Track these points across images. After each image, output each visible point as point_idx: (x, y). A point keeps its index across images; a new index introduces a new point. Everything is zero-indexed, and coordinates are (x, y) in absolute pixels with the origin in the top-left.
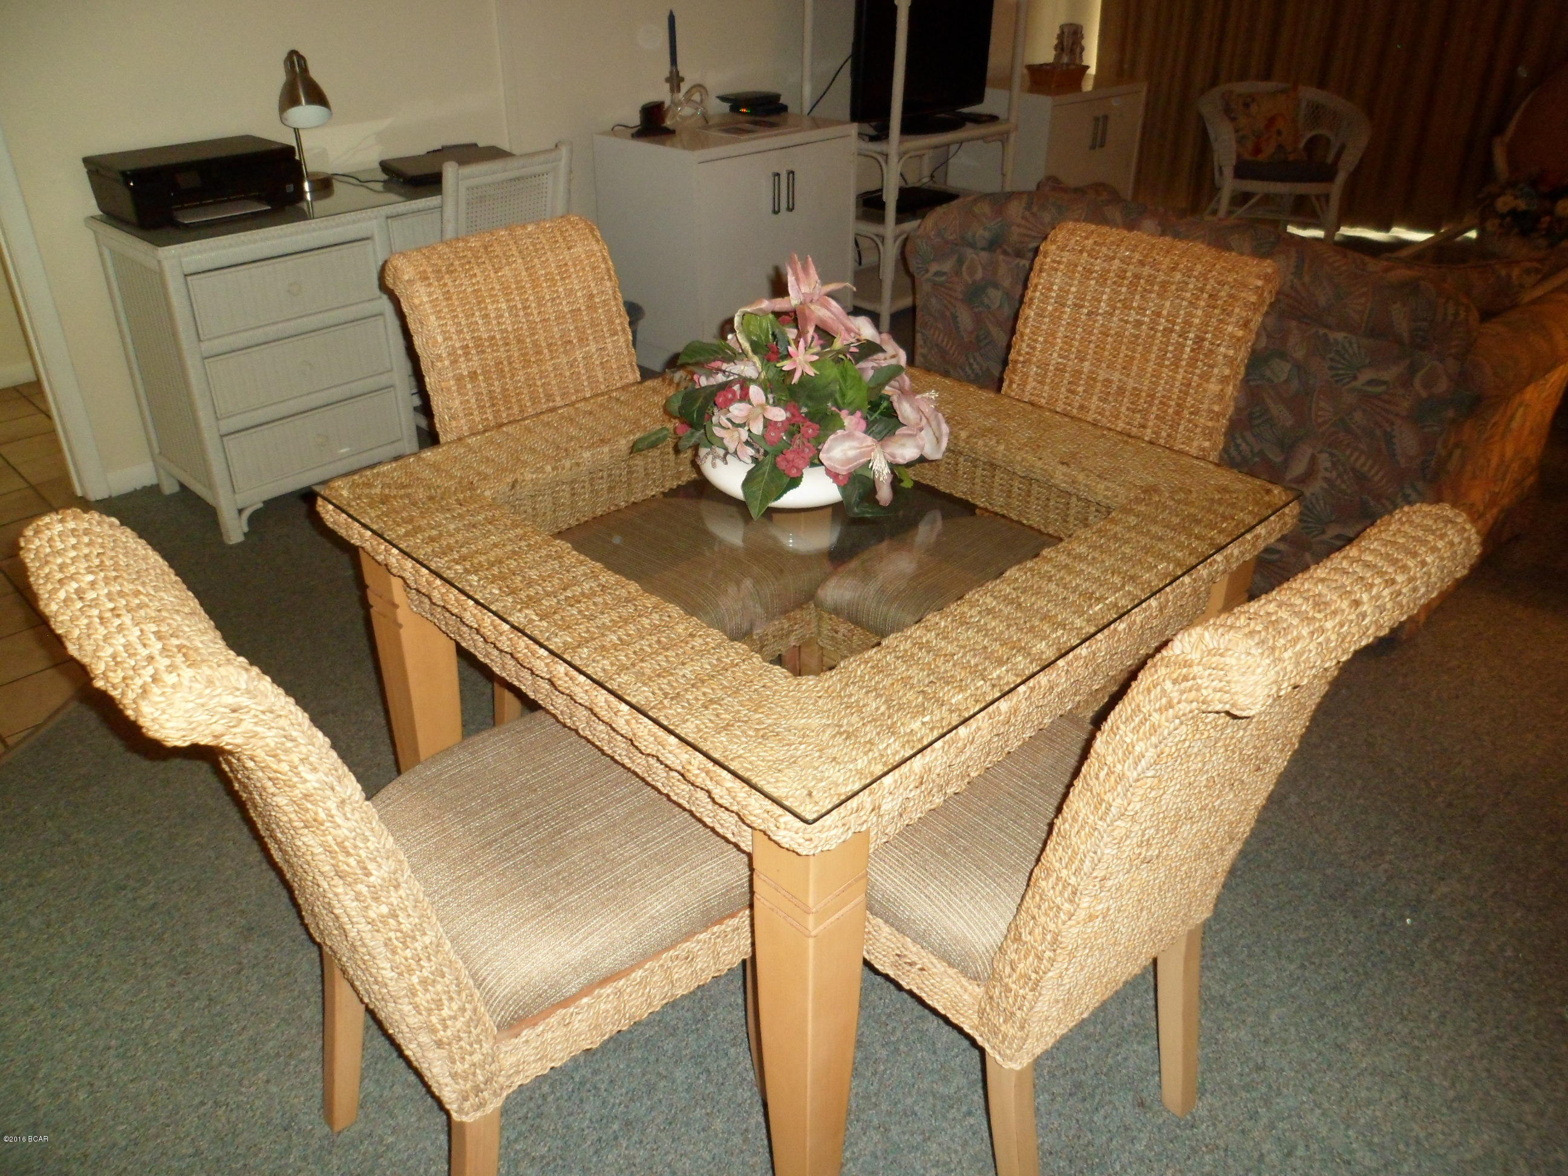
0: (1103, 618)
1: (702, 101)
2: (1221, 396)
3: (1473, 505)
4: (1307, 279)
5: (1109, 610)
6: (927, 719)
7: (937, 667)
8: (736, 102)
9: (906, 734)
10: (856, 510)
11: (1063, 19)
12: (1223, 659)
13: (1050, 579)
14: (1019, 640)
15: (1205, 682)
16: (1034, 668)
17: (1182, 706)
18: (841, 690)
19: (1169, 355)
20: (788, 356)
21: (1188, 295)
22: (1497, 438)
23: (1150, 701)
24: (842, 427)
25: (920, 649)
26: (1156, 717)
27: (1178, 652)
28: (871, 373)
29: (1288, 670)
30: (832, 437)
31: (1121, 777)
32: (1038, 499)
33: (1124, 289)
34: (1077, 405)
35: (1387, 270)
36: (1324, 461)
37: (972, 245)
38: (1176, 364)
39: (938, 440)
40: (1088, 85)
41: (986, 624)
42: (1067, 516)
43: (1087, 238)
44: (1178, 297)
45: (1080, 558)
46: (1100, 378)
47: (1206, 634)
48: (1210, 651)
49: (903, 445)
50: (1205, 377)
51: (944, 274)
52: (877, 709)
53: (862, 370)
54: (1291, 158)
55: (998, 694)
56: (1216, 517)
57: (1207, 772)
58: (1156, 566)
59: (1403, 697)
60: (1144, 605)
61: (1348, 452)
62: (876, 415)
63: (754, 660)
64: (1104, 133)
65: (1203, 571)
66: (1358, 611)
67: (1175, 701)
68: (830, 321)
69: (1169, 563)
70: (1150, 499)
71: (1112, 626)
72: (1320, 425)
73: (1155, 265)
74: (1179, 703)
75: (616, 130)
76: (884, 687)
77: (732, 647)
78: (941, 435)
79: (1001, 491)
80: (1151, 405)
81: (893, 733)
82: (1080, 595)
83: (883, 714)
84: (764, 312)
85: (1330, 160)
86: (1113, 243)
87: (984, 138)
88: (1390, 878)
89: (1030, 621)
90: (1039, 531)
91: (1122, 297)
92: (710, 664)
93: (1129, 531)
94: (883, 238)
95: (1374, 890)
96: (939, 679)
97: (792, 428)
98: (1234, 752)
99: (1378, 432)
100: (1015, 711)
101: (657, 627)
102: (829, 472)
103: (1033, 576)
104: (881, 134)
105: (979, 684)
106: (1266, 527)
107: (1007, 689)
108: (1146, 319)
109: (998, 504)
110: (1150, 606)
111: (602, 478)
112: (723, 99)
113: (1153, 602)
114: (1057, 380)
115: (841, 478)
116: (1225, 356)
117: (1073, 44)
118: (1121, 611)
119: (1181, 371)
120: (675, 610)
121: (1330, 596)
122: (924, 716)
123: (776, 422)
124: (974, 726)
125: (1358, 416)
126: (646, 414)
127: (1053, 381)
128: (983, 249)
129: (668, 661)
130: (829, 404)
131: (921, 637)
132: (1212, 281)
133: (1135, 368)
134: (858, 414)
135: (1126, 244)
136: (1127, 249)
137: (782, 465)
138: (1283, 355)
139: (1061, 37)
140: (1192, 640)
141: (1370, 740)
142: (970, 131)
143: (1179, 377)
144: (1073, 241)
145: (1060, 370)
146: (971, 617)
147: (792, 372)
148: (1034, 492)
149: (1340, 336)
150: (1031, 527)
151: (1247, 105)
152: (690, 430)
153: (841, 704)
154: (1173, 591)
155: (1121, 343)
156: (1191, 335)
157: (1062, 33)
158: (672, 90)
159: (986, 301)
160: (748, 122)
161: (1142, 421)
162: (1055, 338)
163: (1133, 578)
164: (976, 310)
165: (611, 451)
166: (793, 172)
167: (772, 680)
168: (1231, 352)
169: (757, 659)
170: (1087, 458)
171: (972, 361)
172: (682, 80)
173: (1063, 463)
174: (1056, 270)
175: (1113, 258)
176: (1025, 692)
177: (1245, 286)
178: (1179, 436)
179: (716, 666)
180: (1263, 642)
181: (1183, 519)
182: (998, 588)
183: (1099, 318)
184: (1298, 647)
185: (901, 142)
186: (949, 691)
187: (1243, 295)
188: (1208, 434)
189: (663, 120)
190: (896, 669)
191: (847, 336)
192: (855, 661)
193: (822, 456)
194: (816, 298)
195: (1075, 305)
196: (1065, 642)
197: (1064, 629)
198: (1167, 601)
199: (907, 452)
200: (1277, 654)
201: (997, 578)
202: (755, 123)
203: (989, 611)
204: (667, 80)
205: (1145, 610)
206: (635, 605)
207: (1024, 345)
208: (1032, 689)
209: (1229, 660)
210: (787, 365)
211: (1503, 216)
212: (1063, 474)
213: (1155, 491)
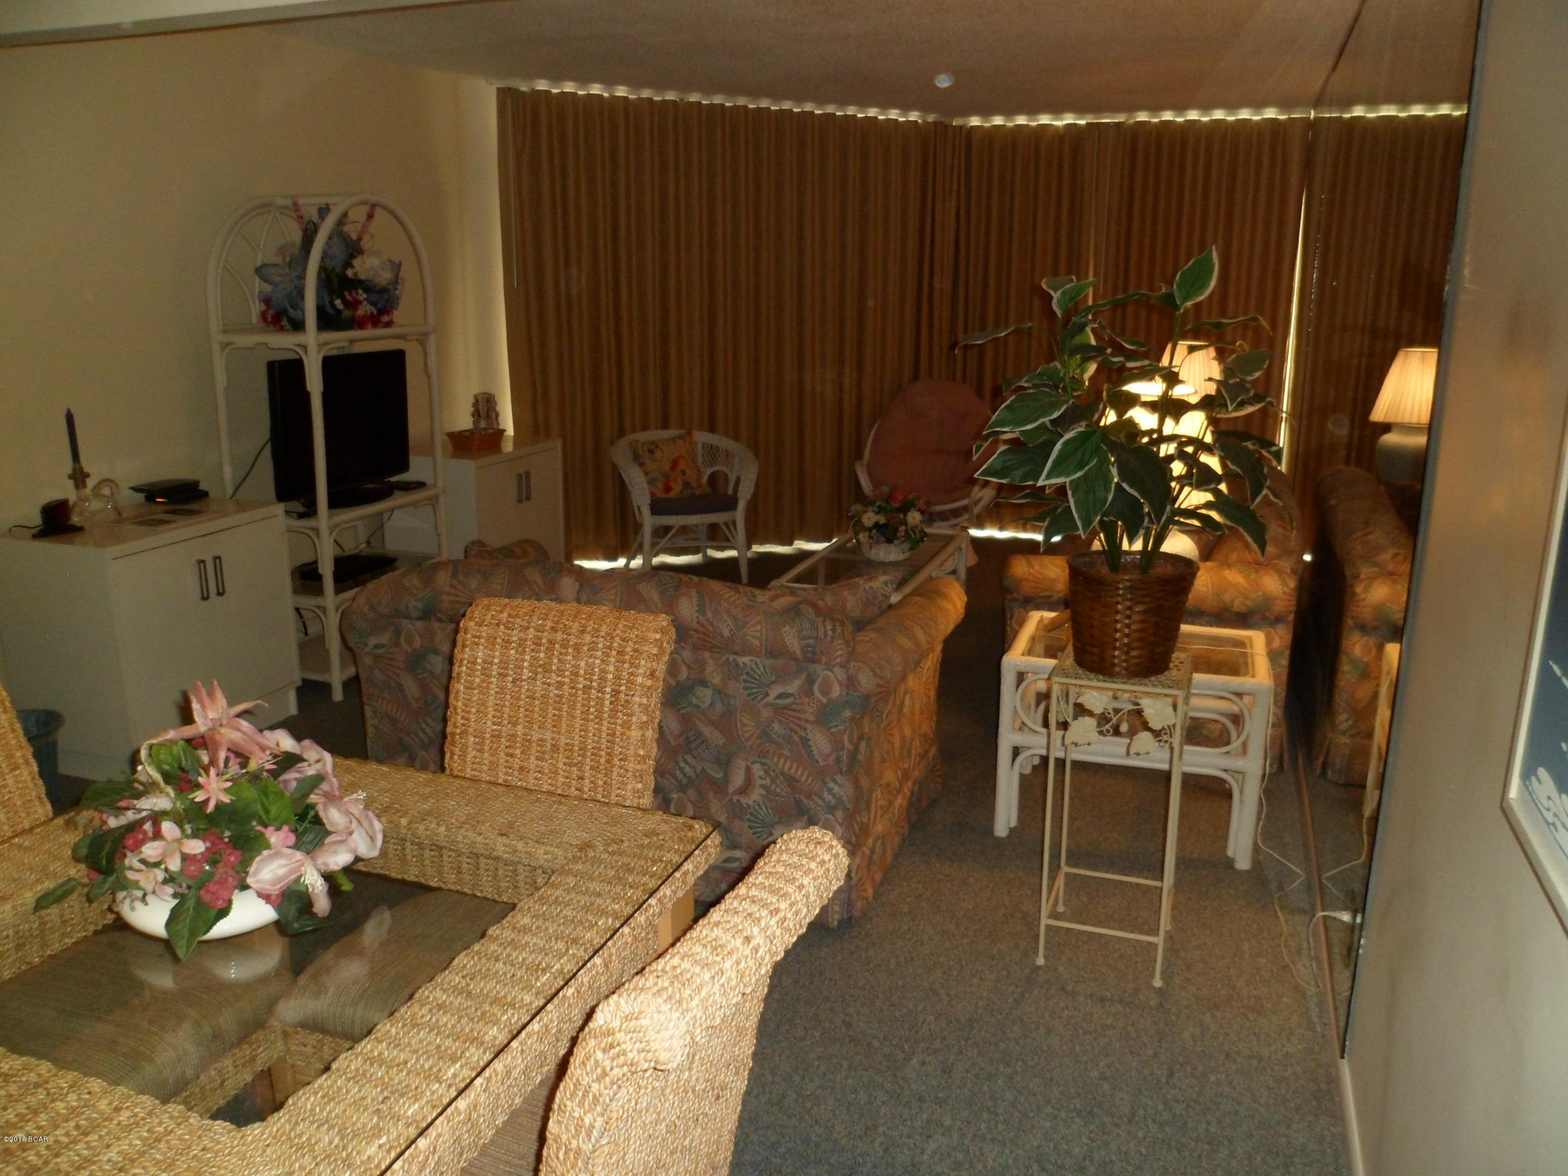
0: (551, 988)
1: (112, 494)
2: (643, 740)
3: (888, 785)
4: (710, 615)
5: (555, 978)
6: (384, 1140)
7: (391, 1079)
8: (151, 492)
9: (362, 1163)
10: (296, 925)
11: (476, 389)
12: (639, 1023)
13: (497, 960)
14: (472, 1030)
15: (627, 1046)
16: (488, 1056)
17: (616, 1071)
18: (290, 1131)
19: (592, 710)
20: (199, 786)
21: (599, 653)
22: (894, 723)
23: (587, 1074)
24: (268, 846)
25: (372, 1065)
26: (595, 1086)
27: (601, 1022)
28: (294, 784)
29: (698, 1017)
30: (258, 859)
31: (578, 1152)
32: (487, 870)
33: (542, 655)
34: (517, 767)
35: (772, 599)
36: (757, 770)
37: (408, 617)
38: (599, 717)
39: (372, 839)
40: (508, 446)
41: (437, 1021)
42: (518, 881)
43: (501, 612)
44: (591, 656)
45: (525, 930)
46: (534, 739)
47: (622, 1002)
48: (626, 1017)
49: (335, 852)
50: (626, 726)
51: (383, 646)
52: (330, 1143)
53: (286, 782)
54: (697, 493)
55: (454, 1094)
56: (646, 863)
57: (664, 1119)
58: (596, 923)
59: (868, 970)
60: (589, 965)
61: (775, 759)
62: (306, 824)
63: (191, 1120)
64: (528, 487)
65: (640, 918)
66: (751, 946)
67: (608, 1069)
68: (242, 742)
69: (607, 918)
70: (586, 856)
71: (561, 994)
72: (747, 740)
73: (566, 630)
74: (611, 1069)
75: (14, 531)
76: (337, 1116)
77: (166, 1112)
78: (375, 832)
79: (451, 868)
80: (584, 758)
81: (349, 1166)
82: (527, 969)
83: (337, 1147)
84: (173, 742)
85: (730, 491)
86: (526, 614)
87: (414, 504)
88: (886, 1150)
89: (480, 1008)
90: (494, 900)
91: (541, 662)
92: (139, 1138)
93: (569, 893)
94: (324, 609)
95: (875, 1166)
96: (393, 1093)
97: (212, 857)
98: (686, 1092)
99: (796, 738)
100: (475, 1107)
101: (74, 1109)
102: (260, 895)
103: (480, 959)
104: (310, 511)
105: (435, 1088)
106: (692, 862)
107: (463, 1085)
108: (566, 680)
109: (451, 880)
110: (594, 965)
111: (7, 937)
112: (137, 489)
113: (597, 960)
114: (495, 746)
115: (273, 898)
116: (640, 705)
117: (488, 411)
118: (568, 977)
119: (605, 723)
120: (96, 1084)
121: (725, 938)
122: (379, 1137)
123: (195, 856)
124: (434, 1135)
125: (776, 726)
126: (56, 858)
127: (491, 748)
128: (419, 619)
129: (88, 1148)
130: (254, 823)
131: (372, 1051)
132: (617, 639)
133: (564, 726)
134: (285, 828)
135: (537, 613)
136: (539, 619)
137: (207, 897)
138: (704, 683)
139: (476, 404)
140: (611, 1009)
141: (847, 1019)
142: (399, 499)
143: (604, 728)
144: (489, 617)
145: (496, 736)
146: (422, 1016)
147: (206, 802)
148: (482, 865)
149: (746, 660)
150: (485, 898)
151: (651, 452)
152: (102, 877)
153: (291, 1148)
154: (614, 944)
155: (547, 704)
156: (608, 690)
157: (477, 401)
158: (77, 487)
159: (428, 667)
160: (167, 512)
161: (579, 773)
162: (487, 708)
163: (575, 941)
164: (420, 677)
165: (14, 907)
166: (219, 558)
167: (212, 1140)
168: (645, 701)
169: (194, 1119)
170: (525, 825)
171: (424, 725)
172: (88, 475)
173: (502, 835)
174: (477, 644)
175: (528, 628)
176: (482, 1085)
177: (646, 640)
178: (614, 782)
179: (147, 1139)
180: (670, 998)
181: (617, 871)
182: (447, 980)
183: (524, 683)
184: (703, 993)
185: (330, 517)
186: (404, 1103)
187: (646, 648)
188: (639, 776)
189: (68, 519)
190: (348, 1092)
191: (261, 755)
192: (304, 1094)
193: (250, 881)
194: (225, 722)
195: (500, 674)
196: (516, 1022)
197: (514, 1008)
198: (610, 956)
199: (339, 859)
200: (685, 1005)
201: (445, 969)
202: (174, 512)
203: (440, 1007)
204: (70, 477)
205: (590, 970)
206: (46, 1089)
207: (459, 718)
208: (489, 1080)
209: (644, 1022)
210: (199, 796)
211: (870, 530)
212: (504, 845)
213: (589, 846)
